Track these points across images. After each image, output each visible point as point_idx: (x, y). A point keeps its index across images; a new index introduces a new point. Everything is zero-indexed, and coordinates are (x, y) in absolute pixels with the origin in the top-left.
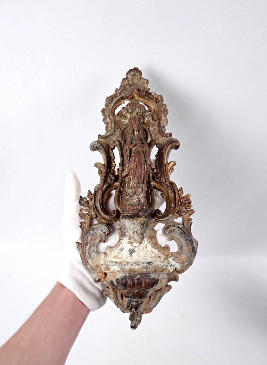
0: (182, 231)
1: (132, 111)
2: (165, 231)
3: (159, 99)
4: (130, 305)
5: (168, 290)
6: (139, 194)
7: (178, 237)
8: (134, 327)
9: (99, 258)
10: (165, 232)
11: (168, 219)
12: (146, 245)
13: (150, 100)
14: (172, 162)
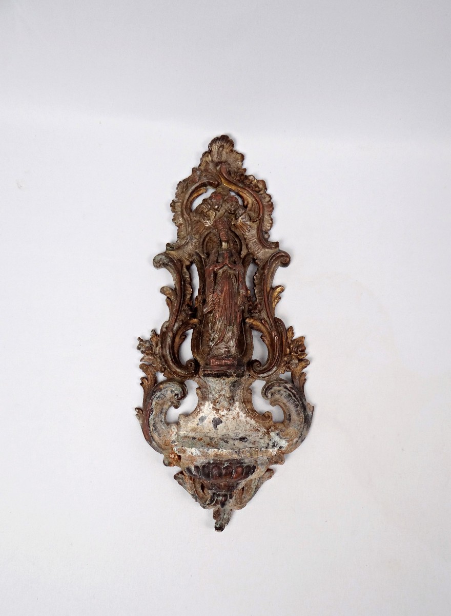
0: (290, 393)
1: (218, 207)
2: (265, 392)
3: (261, 186)
4: (214, 500)
5: (268, 477)
6: (229, 341)
7: (285, 401)
8: (220, 528)
9: (169, 432)
10: (265, 394)
11: (271, 375)
12: (238, 413)
13: (246, 189)
14: (278, 287)
